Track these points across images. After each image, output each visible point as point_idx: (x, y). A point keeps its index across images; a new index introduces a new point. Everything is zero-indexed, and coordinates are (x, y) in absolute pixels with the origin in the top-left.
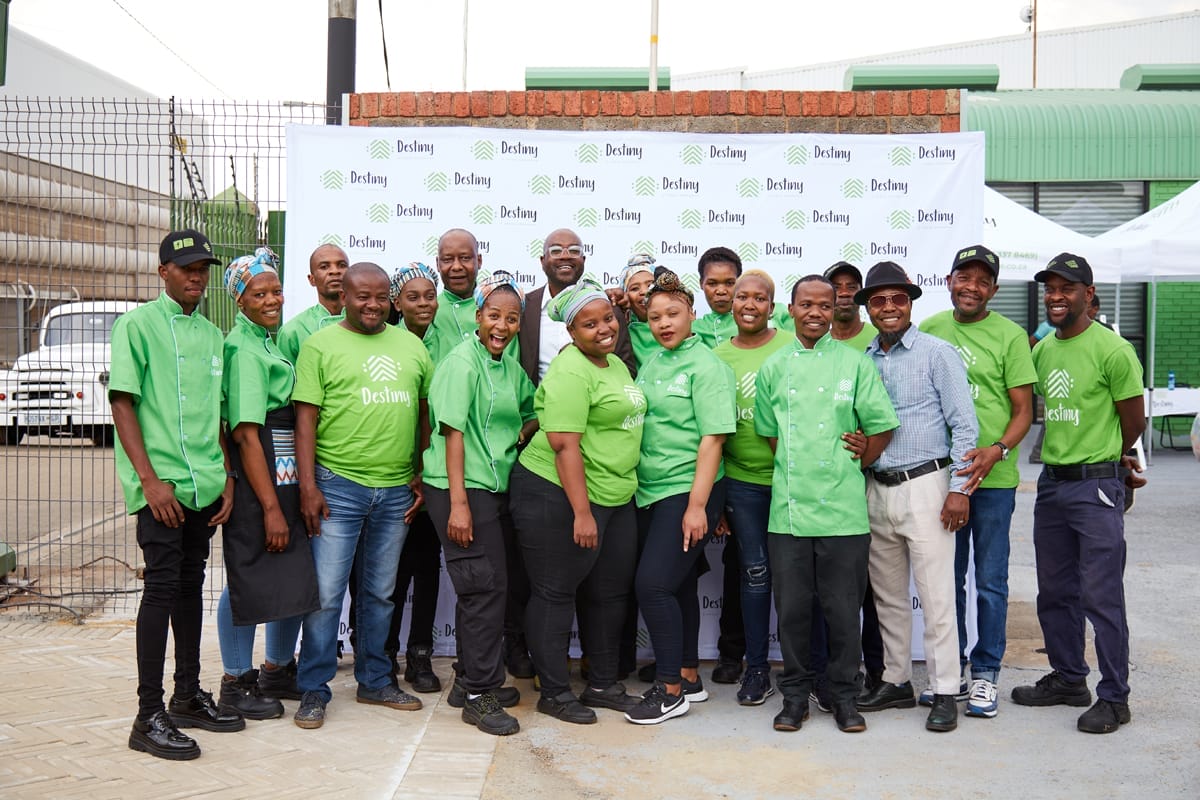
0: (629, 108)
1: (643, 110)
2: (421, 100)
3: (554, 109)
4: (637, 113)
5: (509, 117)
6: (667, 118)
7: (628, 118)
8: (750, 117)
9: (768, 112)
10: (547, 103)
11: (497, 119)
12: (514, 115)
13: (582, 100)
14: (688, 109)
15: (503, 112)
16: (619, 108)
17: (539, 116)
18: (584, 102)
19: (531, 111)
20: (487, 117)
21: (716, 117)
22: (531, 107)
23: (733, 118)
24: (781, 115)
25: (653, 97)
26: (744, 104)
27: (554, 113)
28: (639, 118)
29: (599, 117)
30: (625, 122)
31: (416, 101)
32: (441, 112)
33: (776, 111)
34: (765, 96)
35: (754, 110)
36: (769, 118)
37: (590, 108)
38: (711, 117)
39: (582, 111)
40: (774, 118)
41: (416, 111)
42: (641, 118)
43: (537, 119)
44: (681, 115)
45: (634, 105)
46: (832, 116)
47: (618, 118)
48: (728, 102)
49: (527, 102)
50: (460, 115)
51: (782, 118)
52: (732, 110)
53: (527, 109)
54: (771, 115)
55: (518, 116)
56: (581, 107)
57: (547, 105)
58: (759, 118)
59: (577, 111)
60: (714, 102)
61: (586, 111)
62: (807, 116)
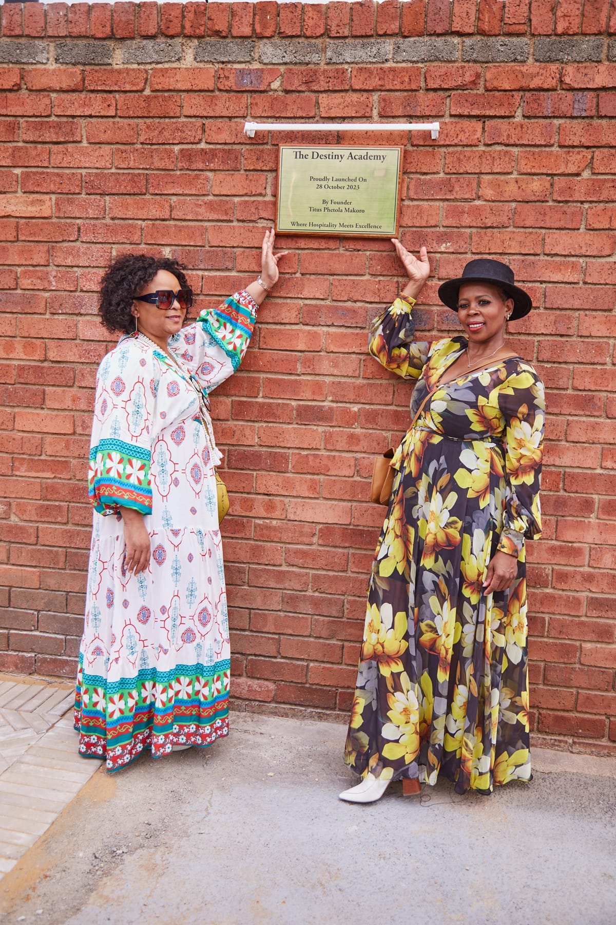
0: (316, 26)
1: (334, 28)
2: (51, 14)
3: (217, 28)
4: (327, 34)
5: (161, 40)
6: (365, 40)
7: (313, 41)
8: (479, 38)
9: (506, 29)
10: (209, 19)
11: (145, 42)
12: (167, 36)
13: (255, 15)
14: (394, 27)
15: (152, 31)
16: (302, 26)
17: (200, 37)
18: (257, 17)
19: (188, 31)
20: (133, 38)
21: (433, 38)
22: (188, 25)
23: (456, 40)
24: (522, 34)
25: (348, 10)
26: (473, 18)
27: (217, 33)
28: (328, 40)
29: (276, 40)
30: (310, 45)
31: (46, 16)
32: (76, 31)
33: (518, 27)
34: (504, 7)
35: (486, 28)
36: (506, 39)
37: (264, 26)
38: (427, 38)
39: (254, 30)
40: (514, 40)
41: (45, 29)
42: (332, 41)
43: (196, 41)
44: (385, 35)
45: (322, 23)
46: (600, 33)
47: (301, 40)
48: (452, 14)
49: (184, 17)
50: (100, 36)
51: (525, 40)
52: (456, 27)
53: (183, 27)
54: (510, 34)
55: (172, 37)
56: (253, 24)
57: (210, 22)
58: (493, 39)
59: (247, 31)
60: (431, 16)
61: (258, 30)
62: (563, 34)
